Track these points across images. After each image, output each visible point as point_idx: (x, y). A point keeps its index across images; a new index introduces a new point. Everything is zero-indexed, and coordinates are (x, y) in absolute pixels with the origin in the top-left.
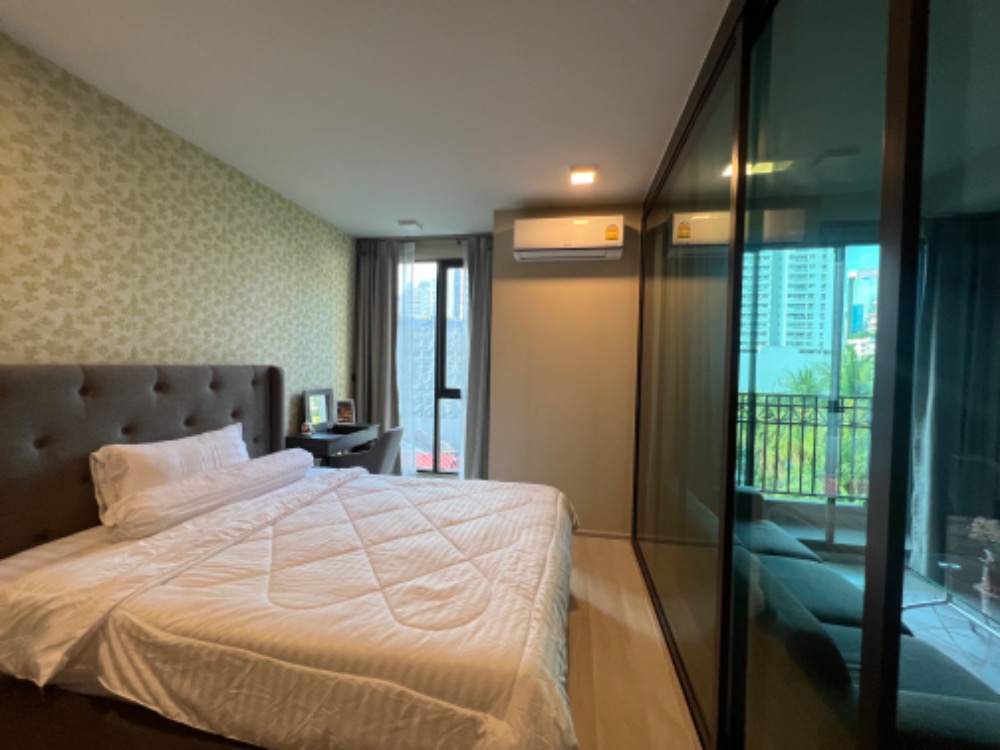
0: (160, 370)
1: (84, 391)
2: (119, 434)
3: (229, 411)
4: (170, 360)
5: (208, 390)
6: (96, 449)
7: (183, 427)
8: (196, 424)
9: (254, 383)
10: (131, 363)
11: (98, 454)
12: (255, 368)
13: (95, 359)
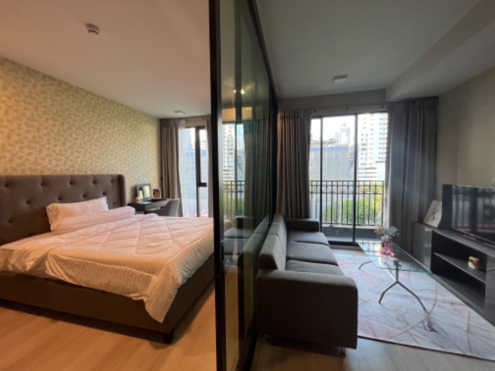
0: (71, 176)
1: (43, 184)
2: (57, 200)
3: (102, 192)
4: (77, 173)
5: (92, 184)
6: (48, 205)
7: (82, 198)
8: (87, 197)
9: (112, 181)
10: (61, 174)
11: (49, 207)
12: (112, 175)
13: (47, 173)
